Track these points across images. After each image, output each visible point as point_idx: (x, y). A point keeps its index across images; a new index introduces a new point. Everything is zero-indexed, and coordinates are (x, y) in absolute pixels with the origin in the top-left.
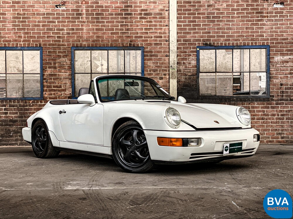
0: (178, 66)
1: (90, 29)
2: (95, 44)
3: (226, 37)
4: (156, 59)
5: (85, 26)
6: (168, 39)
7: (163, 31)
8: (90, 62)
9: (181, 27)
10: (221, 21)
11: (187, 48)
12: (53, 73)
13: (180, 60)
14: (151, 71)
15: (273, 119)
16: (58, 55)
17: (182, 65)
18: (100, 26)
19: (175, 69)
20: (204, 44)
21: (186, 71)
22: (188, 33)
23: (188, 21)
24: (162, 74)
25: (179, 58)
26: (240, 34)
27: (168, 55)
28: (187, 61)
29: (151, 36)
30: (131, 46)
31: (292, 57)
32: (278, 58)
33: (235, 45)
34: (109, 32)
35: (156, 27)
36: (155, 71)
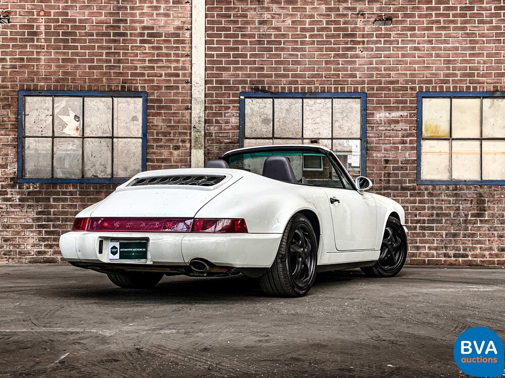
0: (207, 126)
1: (52, 59)
2: (60, 85)
3: (290, 77)
4: (169, 113)
5: (43, 54)
6: (189, 79)
7: (181, 65)
8: (51, 117)
9: (212, 59)
10: (282, 49)
11: (223, 95)
13: (211, 116)
17: (214, 124)
18: (70, 54)
19: (200, 132)
20: (252, 88)
21: (220, 135)
22: (225, 69)
23: (225, 48)
25: (208, 113)
26: (316, 72)
27: (189, 107)
28: (224, 118)
29: (159, 73)
30: (125, 91)
31: (406, 114)
32: (381, 114)
33: (306, 91)
34: (86, 65)
35: (169, 58)
36: (165, 134)
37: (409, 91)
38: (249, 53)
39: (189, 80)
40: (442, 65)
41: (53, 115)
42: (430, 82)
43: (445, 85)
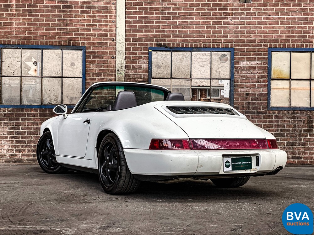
0: (127, 70)
1: (20, 23)
2: (26, 41)
3: (183, 37)
4: (100, 61)
5: (15, 20)
7: (109, 28)
8: (20, 63)
9: (130, 24)
10: (178, 18)
11: (137, 49)
13: (129, 63)
14: (94, 76)
17: (131, 69)
18: (33, 20)
19: (122, 74)
20: (157, 45)
21: (135, 76)
22: (139, 31)
23: (139, 17)
24: (107, 79)
25: (127, 61)
26: (200, 34)
27: (114, 57)
28: (138, 64)
29: (94, 34)
30: (70, 45)
31: (260, 63)
32: (244, 63)
33: (194, 47)
34: (44, 28)
35: (101, 24)
36: (98, 75)
37: (263, 47)
38: (155, 21)
39: (114, 39)
40: (285, 30)
41: (21, 62)
42: (277, 41)
43: (287, 43)
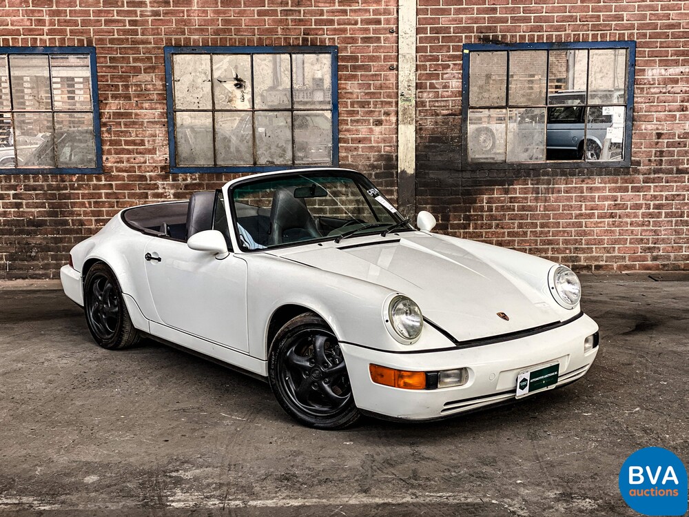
0: (419, 92)
1: (207, 2)
2: (221, 39)
3: (532, 21)
4: (367, 76)
6: (394, 27)
7: (383, 7)
8: (210, 83)
11: (440, 48)
12: (122, 111)
13: (424, 78)
15: (634, 217)
16: (134, 67)
17: (428, 90)
19: (410, 101)
20: (480, 38)
21: (436, 104)
22: (443, 12)
24: (380, 111)
25: (420, 74)
26: (568, 14)
27: (395, 66)
28: (441, 81)
29: (354, 19)
30: (307, 45)
31: (687, 70)
32: (654, 71)
33: (554, 41)
34: (254, 10)
36: (363, 104)
39: (395, 29)
41: (212, 80)
